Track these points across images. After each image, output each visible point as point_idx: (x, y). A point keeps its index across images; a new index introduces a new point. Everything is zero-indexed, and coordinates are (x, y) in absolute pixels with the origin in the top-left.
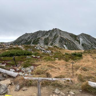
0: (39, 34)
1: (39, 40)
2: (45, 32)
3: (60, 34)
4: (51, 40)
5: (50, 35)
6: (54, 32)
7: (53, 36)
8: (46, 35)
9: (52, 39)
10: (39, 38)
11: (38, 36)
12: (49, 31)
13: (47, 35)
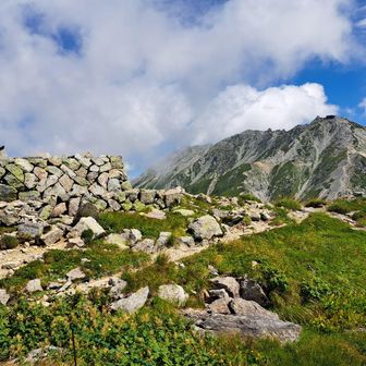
0: (242, 148)
1: (245, 177)
2: (275, 135)
3: (356, 142)
4: (307, 173)
5: (299, 151)
6: (322, 136)
7: (318, 153)
8: (279, 152)
9: (311, 171)
10: (247, 167)
11: (240, 156)
12: (297, 130)
13: (286, 150)
